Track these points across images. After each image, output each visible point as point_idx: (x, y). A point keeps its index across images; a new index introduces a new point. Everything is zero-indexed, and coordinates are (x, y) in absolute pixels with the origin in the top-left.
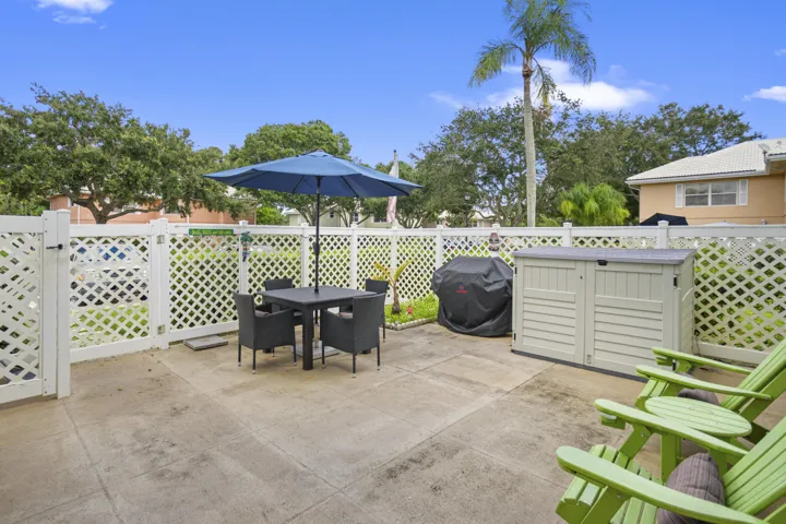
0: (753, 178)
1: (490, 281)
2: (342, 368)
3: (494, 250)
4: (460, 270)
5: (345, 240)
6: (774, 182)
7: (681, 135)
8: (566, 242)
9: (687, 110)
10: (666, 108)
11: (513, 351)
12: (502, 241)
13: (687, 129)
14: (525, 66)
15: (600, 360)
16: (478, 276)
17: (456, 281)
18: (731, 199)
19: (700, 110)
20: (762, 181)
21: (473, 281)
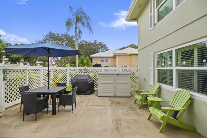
0: (111, 57)
1: (89, 80)
2: (68, 111)
3: (85, 73)
4: (80, 78)
5: (39, 71)
6: (113, 59)
7: (97, 47)
8: (103, 70)
9: (98, 42)
10: (95, 41)
11: (98, 97)
12: (87, 70)
13: (98, 46)
14: (76, 26)
15: (118, 95)
16: (86, 79)
17: (80, 81)
18: (107, 61)
19: (101, 43)
20: (112, 58)
21: (85, 81)
